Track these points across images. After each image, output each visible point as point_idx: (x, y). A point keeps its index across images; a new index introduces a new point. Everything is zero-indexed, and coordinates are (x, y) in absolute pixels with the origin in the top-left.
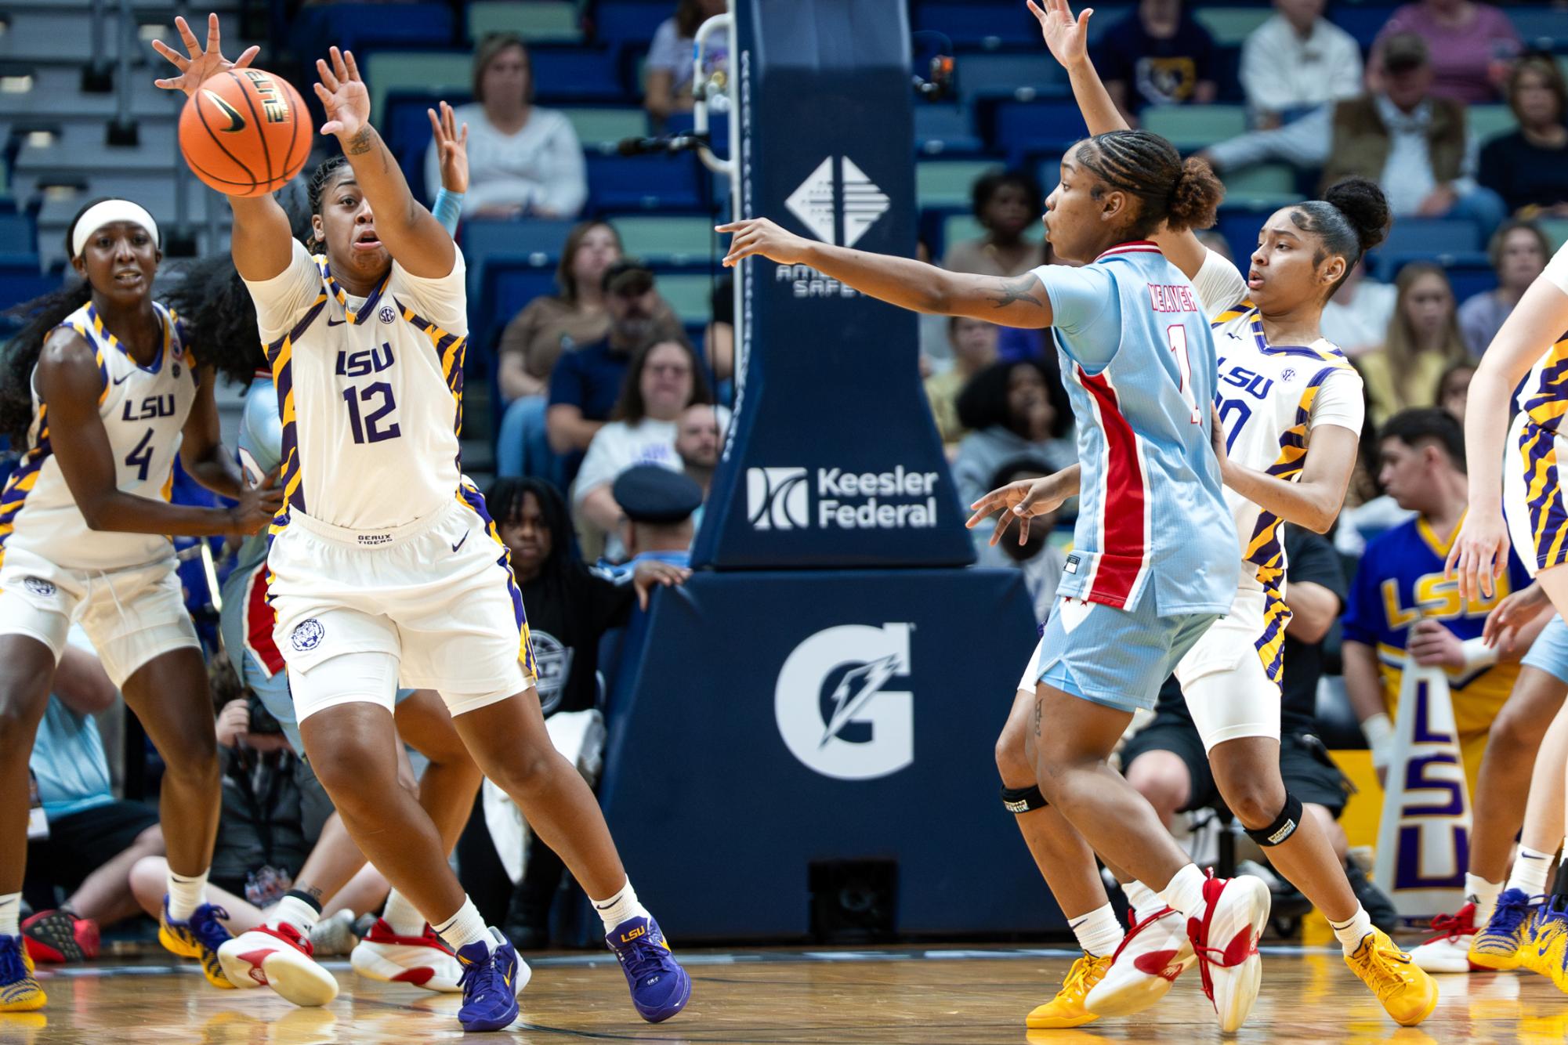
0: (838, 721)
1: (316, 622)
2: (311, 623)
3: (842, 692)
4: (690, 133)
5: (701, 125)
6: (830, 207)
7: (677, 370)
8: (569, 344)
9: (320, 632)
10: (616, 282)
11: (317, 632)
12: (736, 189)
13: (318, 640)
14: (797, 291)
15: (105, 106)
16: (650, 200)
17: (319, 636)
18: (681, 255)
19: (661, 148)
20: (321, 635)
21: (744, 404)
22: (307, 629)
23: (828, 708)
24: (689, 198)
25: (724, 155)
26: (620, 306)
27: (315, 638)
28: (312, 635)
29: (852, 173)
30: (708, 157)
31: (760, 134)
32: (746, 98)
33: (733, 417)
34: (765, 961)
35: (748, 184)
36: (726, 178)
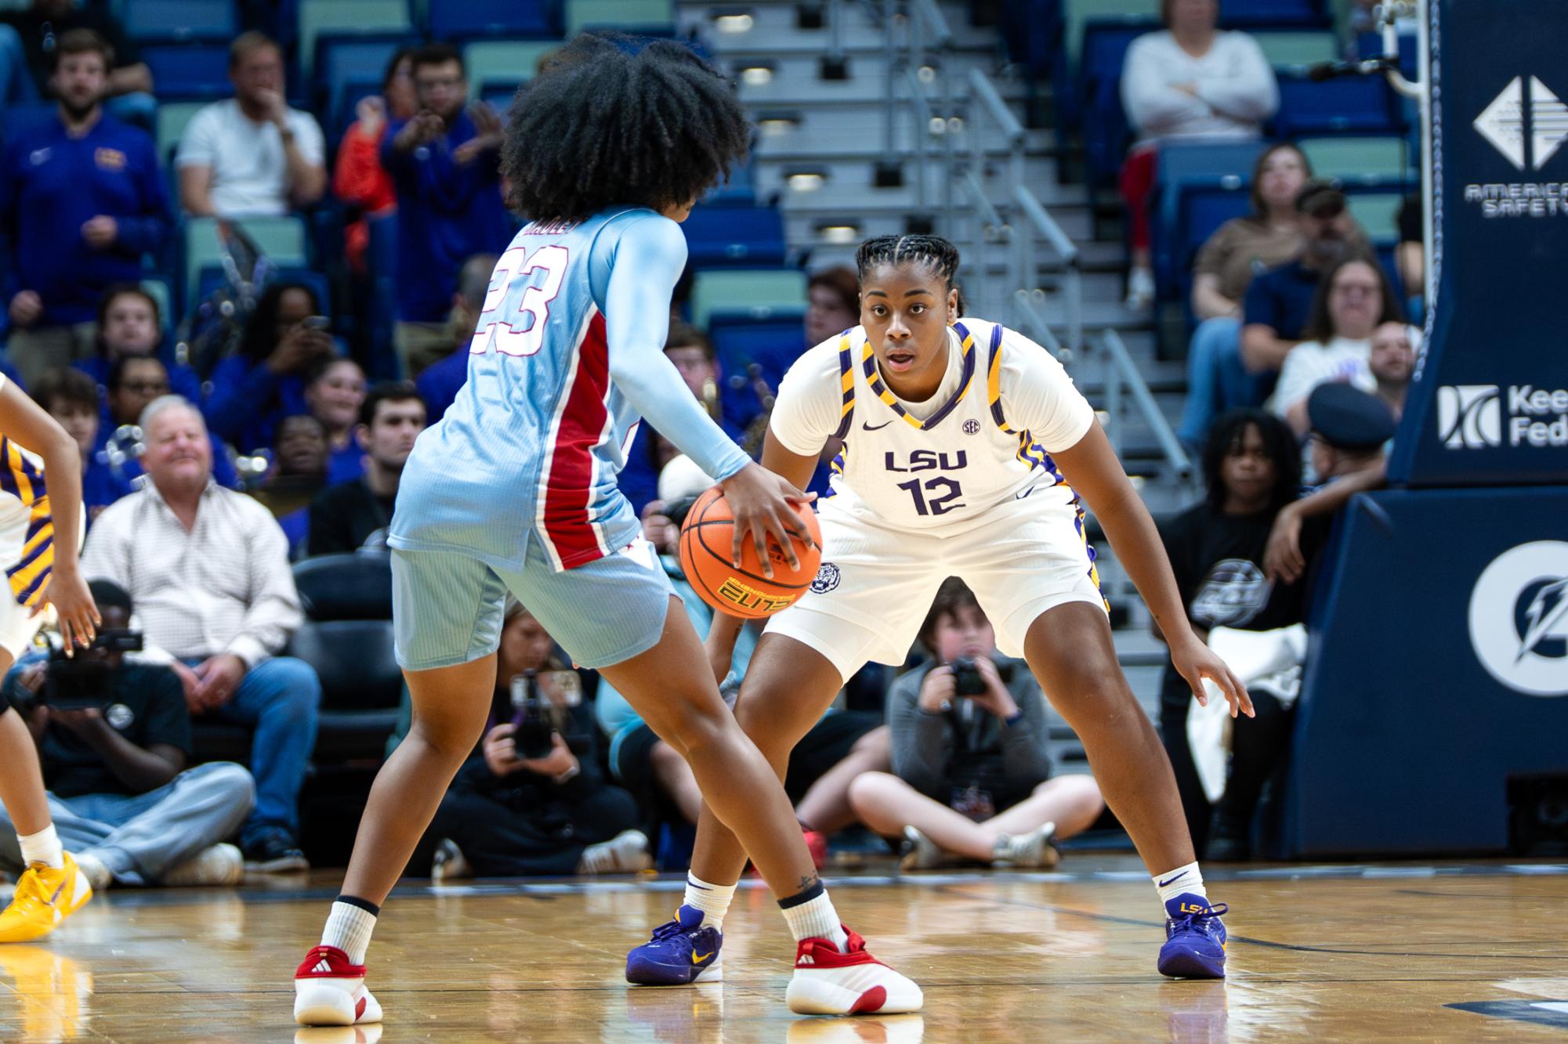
0: (1533, 636)
1: (837, 571)
2: (832, 569)
3: (1536, 608)
4: (1379, 56)
5: (1390, 48)
6: (1519, 126)
7: (1365, 290)
8: (1260, 267)
9: (834, 583)
10: (1312, 203)
11: (832, 581)
12: (1425, 111)
13: (827, 589)
14: (1487, 210)
15: (815, 41)
16: (1339, 120)
17: (831, 586)
18: (1370, 174)
19: (1352, 73)
20: (833, 586)
21: (1436, 324)
22: (825, 572)
23: (1522, 624)
24: (1378, 119)
25: (1412, 76)
26: (1313, 227)
27: (826, 585)
28: (825, 580)
29: (1540, 92)
30: (1398, 80)
31: (1447, 56)
32: (1435, 20)
33: (1425, 335)
34: (1462, 875)
35: (1438, 106)
36: (1415, 101)
